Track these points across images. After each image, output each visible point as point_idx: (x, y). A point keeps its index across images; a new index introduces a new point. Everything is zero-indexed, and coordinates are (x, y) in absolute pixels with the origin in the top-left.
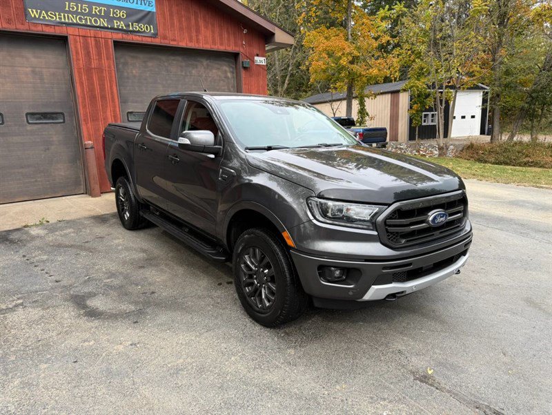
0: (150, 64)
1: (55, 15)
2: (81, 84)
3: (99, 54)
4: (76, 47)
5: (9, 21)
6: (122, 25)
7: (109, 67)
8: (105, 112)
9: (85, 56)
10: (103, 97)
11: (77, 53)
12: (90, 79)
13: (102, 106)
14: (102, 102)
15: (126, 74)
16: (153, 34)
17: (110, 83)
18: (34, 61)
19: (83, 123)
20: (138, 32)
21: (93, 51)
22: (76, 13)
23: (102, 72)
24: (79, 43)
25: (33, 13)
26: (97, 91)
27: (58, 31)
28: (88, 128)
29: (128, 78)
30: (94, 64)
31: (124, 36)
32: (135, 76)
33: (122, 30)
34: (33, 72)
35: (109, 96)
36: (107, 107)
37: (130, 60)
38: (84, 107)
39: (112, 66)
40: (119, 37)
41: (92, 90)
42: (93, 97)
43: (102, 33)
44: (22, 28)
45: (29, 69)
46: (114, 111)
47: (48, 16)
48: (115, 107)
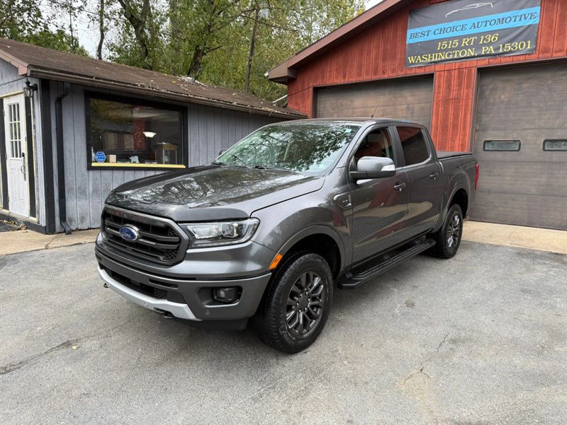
0: (525, 85)
1: (428, 57)
2: (437, 114)
3: (460, 85)
4: (439, 82)
5: (393, 71)
6: (491, 50)
7: (467, 96)
8: (453, 140)
9: (446, 89)
10: (455, 126)
11: (439, 87)
12: (446, 109)
13: (453, 134)
14: (452, 131)
15: (491, 100)
16: (530, 50)
17: (465, 110)
18: (410, 99)
20: (511, 52)
21: (454, 82)
22: (446, 50)
23: (459, 102)
24: (443, 78)
25: (411, 60)
26: (450, 122)
27: (427, 71)
29: (493, 104)
30: (453, 94)
31: (491, 61)
32: (502, 102)
33: (490, 55)
34: (408, 108)
35: (460, 124)
36: (456, 136)
37: (500, 85)
39: (471, 95)
40: (484, 63)
41: (445, 120)
42: (445, 127)
43: (467, 63)
44: (401, 74)
45: (404, 107)
46: (464, 139)
47: (422, 59)
48: (465, 135)
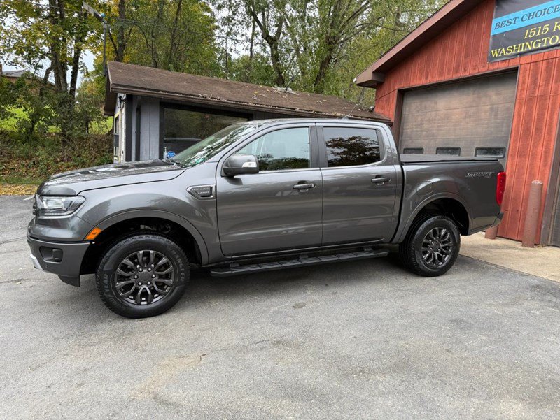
1: (513, 49)
2: (519, 116)
3: (548, 79)
4: (524, 77)
5: (475, 67)
7: (555, 92)
8: (535, 147)
9: (531, 85)
10: (539, 129)
11: (524, 82)
12: (530, 109)
13: (535, 138)
14: (535, 134)
17: (552, 110)
18: (494, 98)
19: (510, 158)
21: (542, 76)
22: (535, 38)
23: (546, 99)
24: (528, 71)
25: (495, 53)
26: (533, 124)
28: (512, 165)
30: (539, 91)
34: (492, 109)
35: (545, 127)
36: (540, 140)
38: (516, 141)
41: (527, 122)
42: (527, 130)
44: (482, 71)
45: (488, 107)
46: (548, 145)
47: (506, 51)
48: (549, 140)
